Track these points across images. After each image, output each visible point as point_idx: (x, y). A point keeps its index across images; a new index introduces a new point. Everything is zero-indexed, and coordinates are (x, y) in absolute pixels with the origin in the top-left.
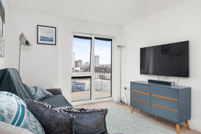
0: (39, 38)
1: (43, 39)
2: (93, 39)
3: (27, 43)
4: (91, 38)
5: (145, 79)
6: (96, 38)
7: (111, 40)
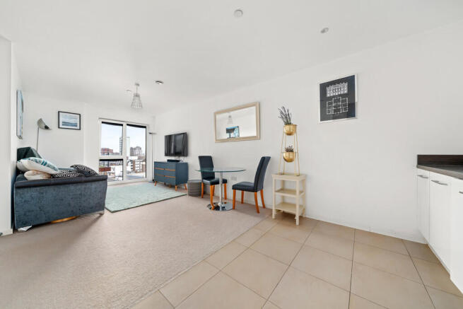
0: (61, 124)
1: (65, 123)
2: (125, 124)
3: (47, 128)
4: (122, 125)
5: (165, 159)
6: (128, 125)
7: (145, 127)
